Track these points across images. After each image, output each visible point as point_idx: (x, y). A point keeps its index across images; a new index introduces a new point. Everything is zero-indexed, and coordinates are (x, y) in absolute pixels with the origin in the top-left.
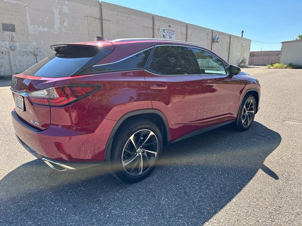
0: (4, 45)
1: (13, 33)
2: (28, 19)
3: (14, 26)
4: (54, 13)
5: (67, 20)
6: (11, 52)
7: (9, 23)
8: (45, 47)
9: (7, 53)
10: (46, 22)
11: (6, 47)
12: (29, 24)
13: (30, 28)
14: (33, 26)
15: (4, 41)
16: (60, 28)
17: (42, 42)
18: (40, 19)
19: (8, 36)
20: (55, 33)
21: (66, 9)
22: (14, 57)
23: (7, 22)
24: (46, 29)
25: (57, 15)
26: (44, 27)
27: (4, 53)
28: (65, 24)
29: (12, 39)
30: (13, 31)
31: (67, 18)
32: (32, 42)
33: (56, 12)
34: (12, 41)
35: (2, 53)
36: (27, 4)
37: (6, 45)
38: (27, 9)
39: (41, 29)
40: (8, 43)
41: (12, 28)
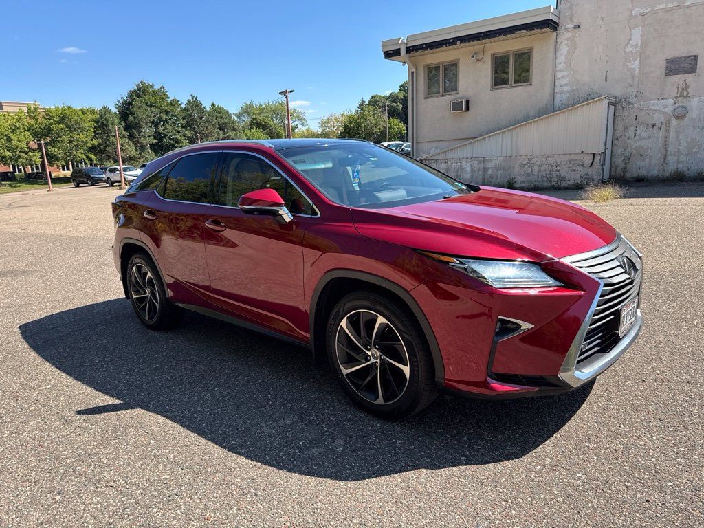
0: (662, 109)
1: (690, 77)
3: (695, 58)
6: (674, 122)
7: (685, 55)
9: (664, 126)
11: (664, 113)
15: (662, 99)
19: (676, 84)
22: (677, 132)
23: (680, 51)
27: (658, 125)
29: (684, 92)
30: (691, 72)
34: (682, 95)
35: (654, 126)
37: (666, 106)
40: (670, 101)
41: (690, 64)
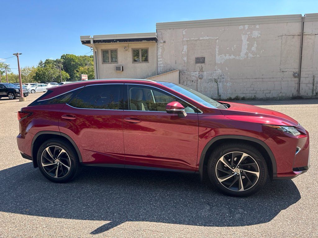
0: (195, 75)
1: (203, 64)
2: (217, 50)
3: (204, 58)
4: (242, 40)
5: (255, 45)
6: (199, 80)
7: (201, 57)
8: (229, 73)
9: (196, 81)
10: (233, 50)
11: (196, 77)
12: (217, 55)
13: (218, 57)
14: (220, 56)
15: (195, 72)
16: (246, 54)
17: (227, 69)
18: (228, 49)
19: (199, 67)
20: (241, 59)
21: (256, 34)
22: (200, 84)
23: (199, 55)
24: (232, 57)
25: (245, 42)
26: (230, 56)
27: (194, 81)
28: (253, 49)
29: (201, 70)
30: (203, 63)
31: (255, 42)
32: (217, 70)
33: (244, 38)
34: (201, 71)
35: (193, 81)
36: (217, 38)
37: (196, 74)
38: (217, 42)
39: (227, 57)
40: (198, 73)
41: (203, 60)
